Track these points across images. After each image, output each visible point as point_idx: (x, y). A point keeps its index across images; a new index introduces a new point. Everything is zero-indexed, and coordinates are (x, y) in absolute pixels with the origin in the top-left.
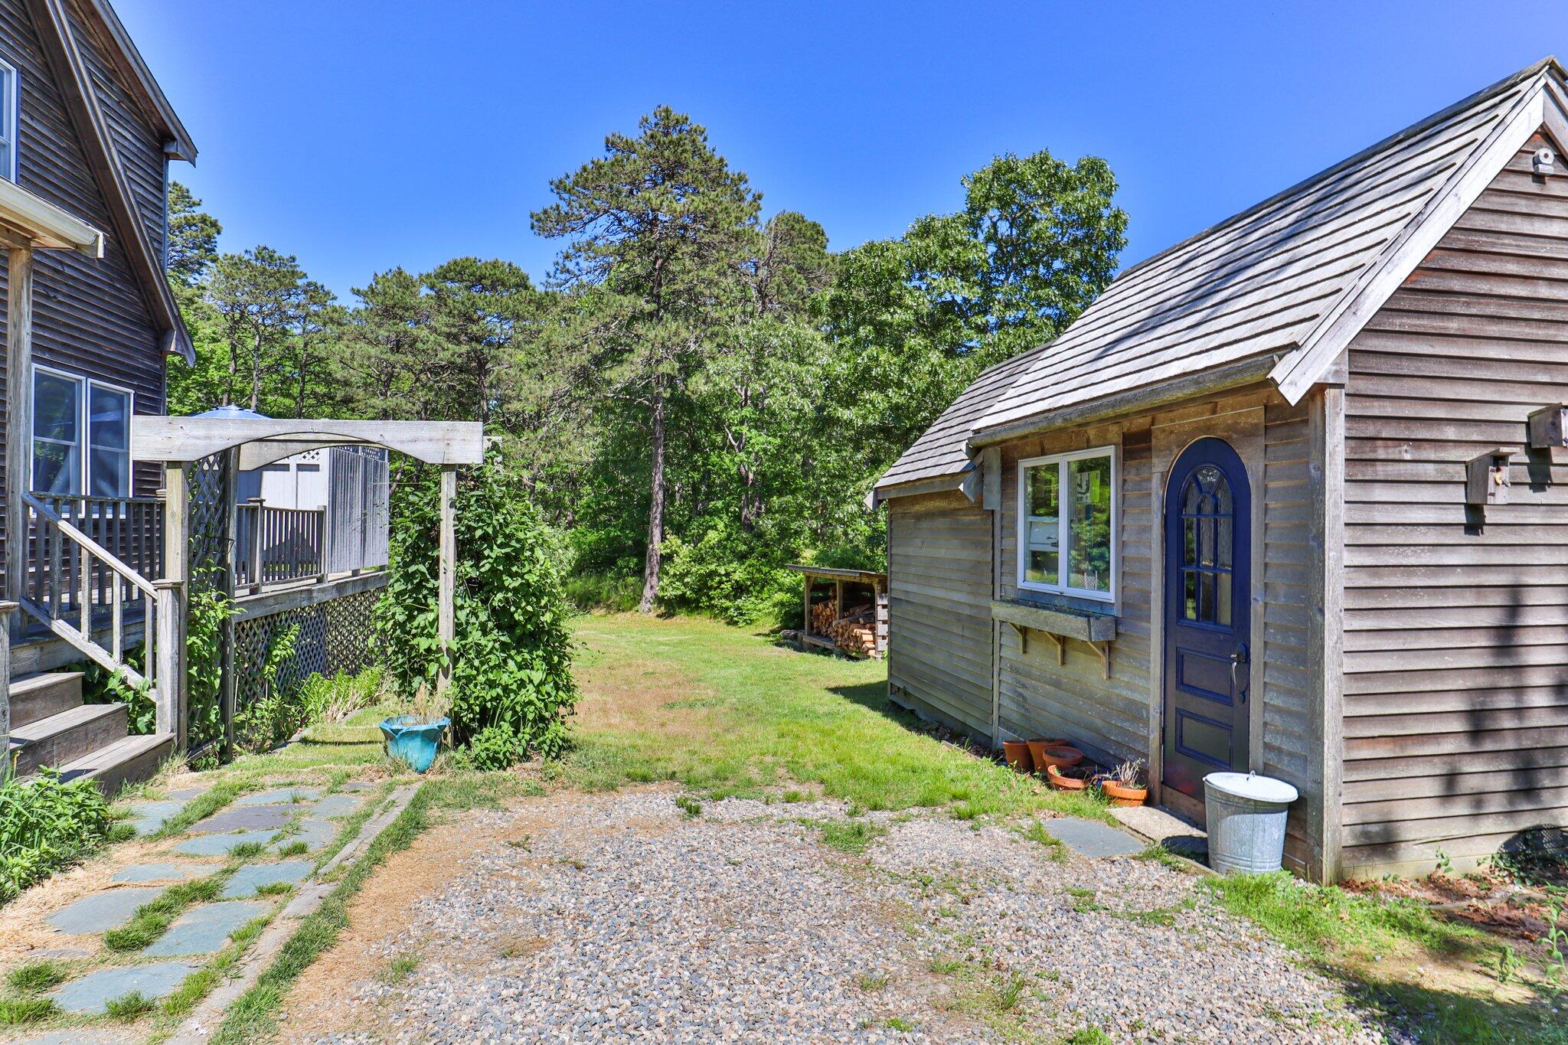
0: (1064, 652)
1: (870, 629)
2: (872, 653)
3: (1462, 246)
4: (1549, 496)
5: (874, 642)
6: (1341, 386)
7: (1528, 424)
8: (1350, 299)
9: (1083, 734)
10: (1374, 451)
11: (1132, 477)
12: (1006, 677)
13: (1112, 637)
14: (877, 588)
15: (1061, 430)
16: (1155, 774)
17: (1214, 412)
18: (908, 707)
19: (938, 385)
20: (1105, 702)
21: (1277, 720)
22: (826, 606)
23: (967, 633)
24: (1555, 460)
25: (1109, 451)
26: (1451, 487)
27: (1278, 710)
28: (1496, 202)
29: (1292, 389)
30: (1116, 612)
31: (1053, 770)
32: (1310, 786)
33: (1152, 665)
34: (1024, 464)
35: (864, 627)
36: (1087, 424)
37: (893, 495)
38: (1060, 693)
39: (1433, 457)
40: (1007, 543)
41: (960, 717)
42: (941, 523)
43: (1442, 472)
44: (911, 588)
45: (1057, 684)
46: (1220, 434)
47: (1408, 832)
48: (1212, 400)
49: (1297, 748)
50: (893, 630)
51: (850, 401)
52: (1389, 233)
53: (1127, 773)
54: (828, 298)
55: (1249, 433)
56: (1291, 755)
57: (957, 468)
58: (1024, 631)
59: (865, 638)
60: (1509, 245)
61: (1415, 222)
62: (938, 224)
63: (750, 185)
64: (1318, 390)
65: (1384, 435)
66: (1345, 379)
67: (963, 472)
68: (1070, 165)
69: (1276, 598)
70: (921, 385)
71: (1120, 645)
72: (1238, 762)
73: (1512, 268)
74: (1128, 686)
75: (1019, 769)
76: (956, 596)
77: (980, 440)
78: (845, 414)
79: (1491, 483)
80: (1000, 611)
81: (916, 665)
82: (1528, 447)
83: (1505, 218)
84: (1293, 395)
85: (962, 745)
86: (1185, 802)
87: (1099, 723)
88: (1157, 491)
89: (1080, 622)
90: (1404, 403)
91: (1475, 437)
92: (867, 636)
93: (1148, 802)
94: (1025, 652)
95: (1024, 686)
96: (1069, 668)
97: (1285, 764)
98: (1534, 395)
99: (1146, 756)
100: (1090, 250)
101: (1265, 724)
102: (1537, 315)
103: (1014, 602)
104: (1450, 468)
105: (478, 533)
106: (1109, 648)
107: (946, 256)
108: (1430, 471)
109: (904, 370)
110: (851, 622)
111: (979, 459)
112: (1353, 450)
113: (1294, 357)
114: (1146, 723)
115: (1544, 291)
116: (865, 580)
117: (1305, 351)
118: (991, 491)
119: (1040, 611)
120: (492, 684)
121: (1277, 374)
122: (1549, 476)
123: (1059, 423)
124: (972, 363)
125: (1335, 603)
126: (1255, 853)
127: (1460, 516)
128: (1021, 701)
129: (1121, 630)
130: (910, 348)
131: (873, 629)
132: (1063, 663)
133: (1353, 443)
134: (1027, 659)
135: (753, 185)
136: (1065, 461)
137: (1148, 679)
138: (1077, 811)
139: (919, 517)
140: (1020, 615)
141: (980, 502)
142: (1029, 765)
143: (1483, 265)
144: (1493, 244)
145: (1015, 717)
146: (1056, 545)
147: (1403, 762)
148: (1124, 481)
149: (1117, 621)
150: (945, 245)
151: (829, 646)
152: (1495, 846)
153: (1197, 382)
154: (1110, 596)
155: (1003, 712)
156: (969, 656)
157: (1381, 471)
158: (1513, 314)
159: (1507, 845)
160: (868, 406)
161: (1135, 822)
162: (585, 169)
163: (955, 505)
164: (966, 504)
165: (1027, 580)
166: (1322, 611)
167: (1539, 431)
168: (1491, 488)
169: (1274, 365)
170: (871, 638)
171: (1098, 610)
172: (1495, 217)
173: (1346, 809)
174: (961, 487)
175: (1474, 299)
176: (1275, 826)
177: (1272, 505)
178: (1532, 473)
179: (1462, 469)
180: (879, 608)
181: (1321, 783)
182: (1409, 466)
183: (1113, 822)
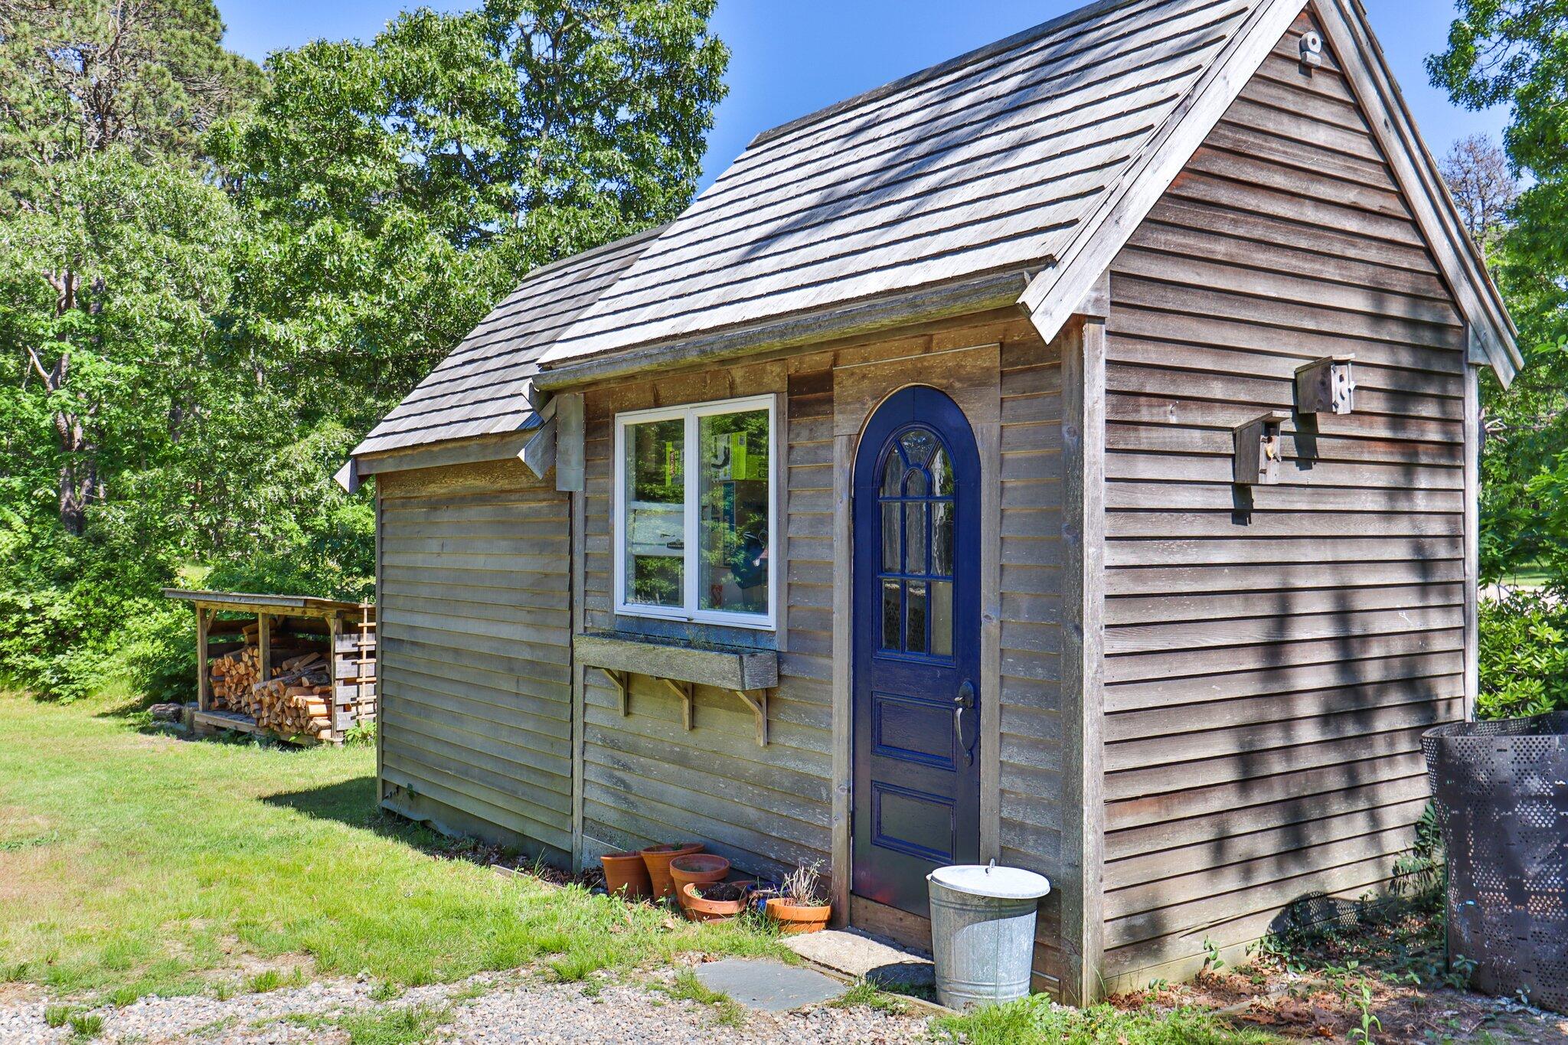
0: (693, 709)
1: (321, 695)
2: (325, 734)
3: (1228, 145)
4: (1316, 475)
5: (330, 716)
6: (1101, 320)
7: (1295, 382)
8: (1113, 201)
9: (726, 832)
10: (1138, 411)
11: (802, 442)
12: (594, 755)
13: (773, 682)
14: (334, 625)
15: (692, 367)
16: (841, 879)
17: (927, 349)
18: (418, 817)
19: (443, 290)
20: (763, 782)
21: (1019, 785)
22: (238, 659)
23: (525, 690)
24: (1322, 429)
25: (767, 402)
26: (1218, 462)
27: (1021, 772)
28: (1264, 94)
29: (1047, 319)
30: (779, 644)
31: (690, 890)
32: (1064, 871)
33: (836, 720)
34: (624, 421)
35: (310, 691)
36: (735, 360)
37: (389, 467)
38: (687, 773)
39: (1200, 421)
40: (595, 544)
41: (514, 825)
42: (474, 513)
43: (1208, 441)
44: (419, 620)
45: (682, 760)
46: (936, 382)
47: (1175, 920)
48: (925, 331)
49: (1046, 821)
50: (387, 691)
51: (281, 308)
52: (1156, 116)
53: (801, 884)
54: (242, 131)
56: (1038, 832)
57: (510, 424)
58: (626, 680)
59: (313, 710)
60: (1276, 151)
61: (1183, 106)
62: (437, 27)
64: (1076, 323)
65: (1148, 390)
66: (1106, 312)
67: (521, 431)
69: (1016, 613)
70: (410, 288)
71: (785, 694)
72: (969, 852)
73: (1279, 180)
74: (798, 754)
75: (631, 897)
76: (506, 632)
77: (551, 381)
78: (275, 331)
79: (1262, 456)
80: (589, 650)
81: (431, 747)
82: (1294, 409)
83: (1273, 115)
84: (1048, 328)
85: (528, 868)
86: (885, 916)
87: (752, 813)
88: (842, 461)
89: (727, 662)
90: (1169, 347)
91: (1243, 397)
92: (316, 707)
93: (832, 923)
94: (627, 713)
95: (626, 767)
96: (702, 732)
97: (1031, 847)
98: (1300, 345)
99: (827, 855)
100: (672, 97)
101: (1002, 792)
102: (1303, 244)
103: (612, 636)
104: (1218, 436)
106: (768, 699)
107: (452, 79)
108: (1195, 440)
109: (385, 262)
110: (287, 685)
111: (548, 412)
112: (1114, 408)
113: (1048, 276)
114: (826, 806)
115: (1311, 214)
116: (312, 613)
117: (1062, 267)
118: (567, 463)
119: (660, 648)
121: (1030, 297)
122: (1314, 449)
123: (692, 357)
124: (495, 258)
125: (1095, 618)
126: (1002, 974)
127: (1225, 499)
128: (621, 790)
129: (786, 671)
130: (394, 226)
131: (327, 696)
132: (693, 727)
133: (1114, 398)
134: (632, 724)
136: (691, 416)
137: (828, 741)
138: (736, 948)
139: (435, 504)
140: (623, 655)
141: (551, 479)
142: (644, 888)
143: (1250, 174)
144: (1261, 148)
145: (611, 817)
146: (679, 545)
147: (1169, 828)
148: (791, 448)
149: (780, 658)
150: (448, 61)
151: (245, 726)
152: (1259, 929)
153: (912, 304)
154: (768, 621)
155: (590, 811)
156: (529, 726)
157: (1147, 438)
158: (1280, 239)
159: (1276, 923)
160: (318, 317)
161: (822, 955)
163: (503, 484)
164: (523, 482)
165: (626, 606)
166: (1079, 630)
167: (1308, 392)
168: (1262, 466)
169: (1024, 286)
170: (323, 709)
171: (750, 642)
172: (1263, 112)
173: (1107, 898)
174: (522, 455)
175: (1241, 217)
176: (1022, 931)
177: (1010, 484)
178: (1299, 446)
179: (1228, 437)
180: (339, 659)
181: (1078, 867)
182: (1175, 432)
183: (789, 957)
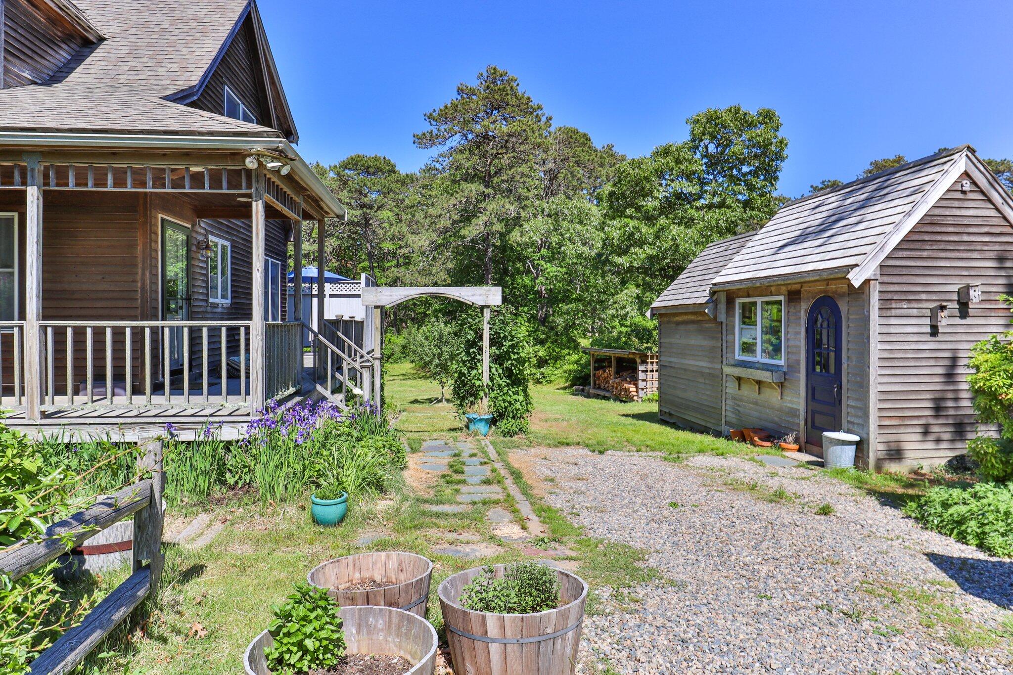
0: (759, 388)
1: (634, 384)
2: (635, 398)
3: (929, 222)
4: (968, 321)
5: (637, 392)
6: (877, 280)
7: (958, 293)
8: (880, 246)
9: (770, 425)
10: (891, 304)
11: (792, 310)
12: (729, 402)
13: (783, 380)
14: (638, 361)
15: (758, 287)
16: (802, 438)
17: (828, 285)
18: (672, 421)
19: (677, 246)
20: (780, 410)
21: (852, 411)
22: (604, 371)
23: (707, 382)
24: (970, 307)
25: (782, 298)
26: (924, 318)
27: (853, 407)
28: (944, 203)
29: (857, 281)
30: (785, 369)
31: (756, 439)
32: (865, 436)
33: (801, 391)
34: (739, 301)
35: (630, 383)
36: (771, 286)
37: (663, 312)
38: (757, 407)
39: (916, 306)
40: (730, 338)
41: (703, 423)
42: (691, 327)
43: (920, 312)
44: (673, 360)
45: (756, 403)
46: (830, 295)
47: (908, 454)
48: (828, 281)
49: (860, 421)
50: (662, 381)
51: (622, 251)
52: (896, 219)
53: (790, 438)
54: (607, 192)
55: (842, 295)
56: (858, 424)
57: (703, 300)
58: (739, 379)
59: (631, 389)
60: (950, 221)
61: (909, 214)
62: (673, 149)
63: (544, 111)
64: (867, 282)
65: (895, 298)
66: (878, 277)
67: (706, 303)
68: (753, 113)
69: (852, 362)
70: (666, 245)
71: (786, 384)
72: (836, 428)
73: (951, 229)
74: (790, 402)
75: (739, 441)
76: (701, 364)
77: (716, 288)
78: (619, 260)
79: (939, 317)
80: (727, 370)
81: (677, 399)
82: (959, 302)
83: (948, 209)
84: (857, 284)
85: (708, 433)
86: (815, 449)
87: (776, 419)
88: (803, 317)
89: (768, 374)
90: (903, 285)
91: (934, 298)
92: (633, 388)
93: (800, 450)
94: (739, 389)
95: (739, 406)
96: (762, 396)
97: (855, 428)
98: (961, 280)
99: (799, 432)
100: (765, 161)
101: (848, 413)
102: (962, 248)
103: (735, 366)
104: (924, 311)
105: (502, 335)
106: (781, 385)
107: (679, 168)
108: (915, 312)
109: (657, 237)
110: (622, 381)
111: (715, 298)
112: (882, 304)
113: (856, 269)
114: (798, 417)
115: (966, 238)
116: (631, 356)
117: (861, 267)
118: (721, 313)
119: (749, 370)
120: (504, 400)
121: (849, 276)
122: (968, 313)
123: (758, 285)
124: (695, 232)
125: (874, 363)
126: (842, 461)
127: (928, 330)
128: (737, 412)
129: (787, 377)
130: (660, 225)
131: (636, 385)
132: (759, 394)
133: (882, 302)
134: (740, 393)
135: (547, 111)
136: (759, 300)
137: (799, 398)
138: (768, 453)
139: (678, 323)
140: (738, 372)
141: (715, 318)
142: (743, 438)
143: (939, 229)
144: (943, 220)
145: (734, 421)
146: (755, 339)
147: (903, 427)
148: (788, 312)
149: (785, 373)
150: (678, 161)
151: (607, 394)
152: (944, 462)
153: (819, 275)
154: (782, 362)
155: (727, 419)
156: (708, 393)
157: (894, 312)
158: (951, 248)
159: (949, 461)
160: (634, 256)
161: (793, 457)
162: (446, 107)
163: (700, 318)
164: (707, 318)
165: (739, 356)
166: (869, 367)
167: (962, 295)
168: (939, 319)
169: (849, 272)
170: (634, 389)
171: (776, 369)
172: (944, 209)
173: (879, 444)
174: (706, 311)
175: (935, 243)
176: (851, 451)
177: (851, 325)
178: (960, 312)
179: (929, 311)
180: (640, 372)
181: (868, 434)
182: (906, 310)
183: (784, 457)
